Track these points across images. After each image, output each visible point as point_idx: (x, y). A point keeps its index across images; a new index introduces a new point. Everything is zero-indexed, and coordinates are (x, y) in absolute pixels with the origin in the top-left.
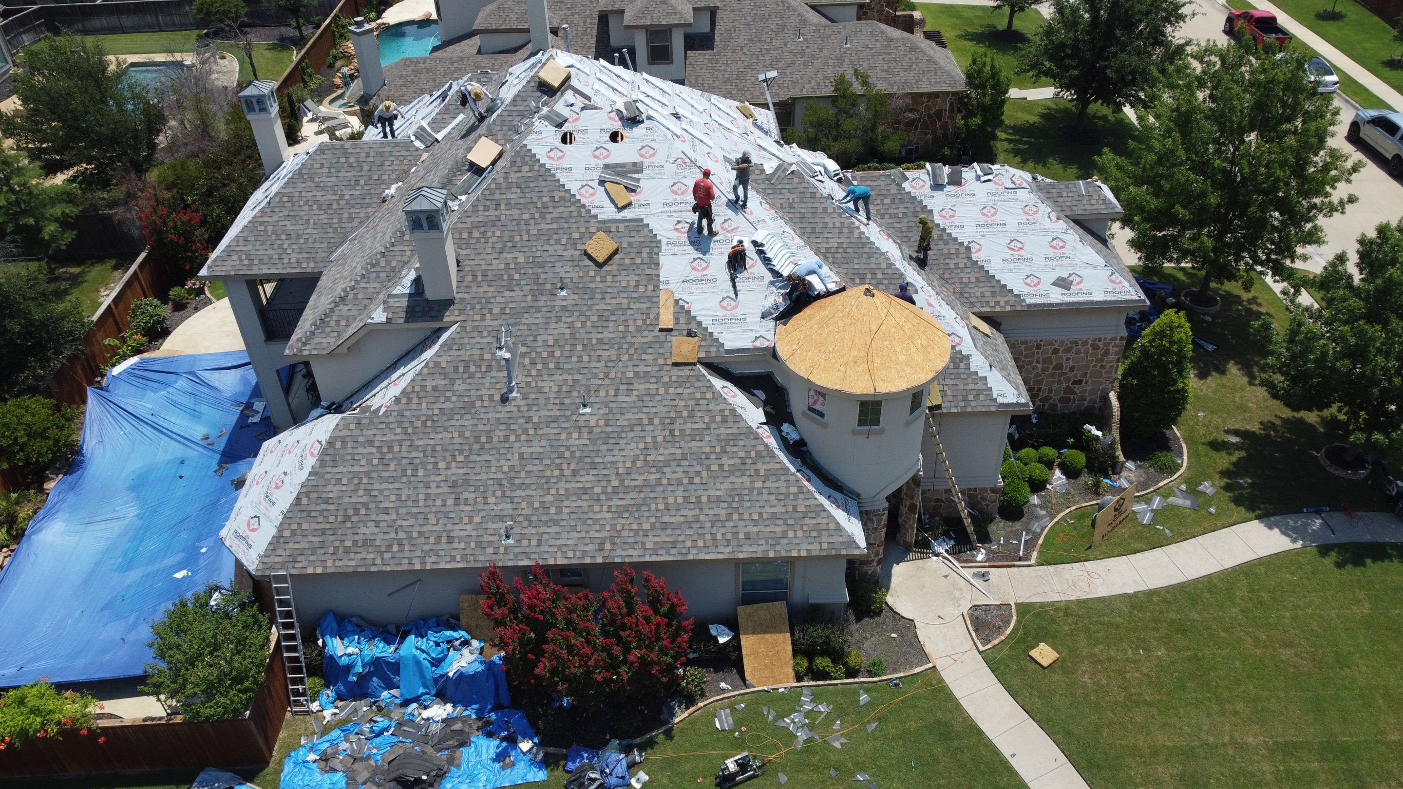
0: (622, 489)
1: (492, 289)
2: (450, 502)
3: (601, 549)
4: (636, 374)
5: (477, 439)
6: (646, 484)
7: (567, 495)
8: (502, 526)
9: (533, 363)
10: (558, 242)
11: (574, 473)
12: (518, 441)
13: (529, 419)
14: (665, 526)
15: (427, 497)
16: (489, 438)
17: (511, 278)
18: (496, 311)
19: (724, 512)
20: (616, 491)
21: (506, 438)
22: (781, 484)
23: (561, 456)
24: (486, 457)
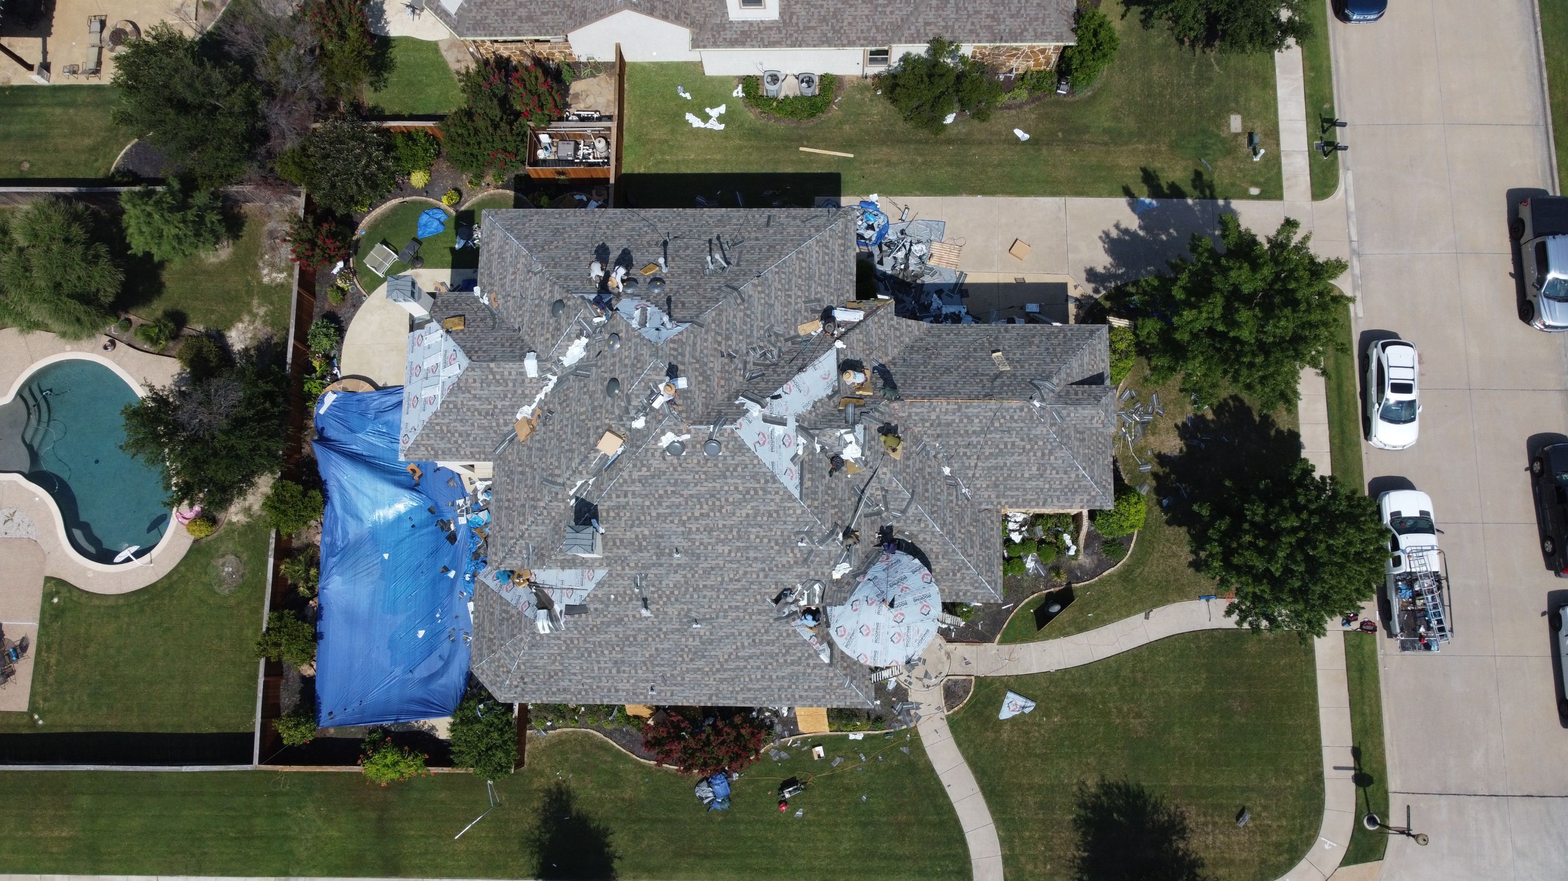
0: (722, 669)
1: (627, 552)
2: (614, 671)
3: (710, 698)
4: (730, 607)
5: (627, 639)
6: (738, 668)
7: (688, 671)
8: (649, 686)
9: (660, 597)
10: (672, 522)
11: (692, 660)
12: (654, 640)
13: (660, 630)
14: (749, 690)
15: (599, 668)
16: (635, 639)
17: (640, 544)
18: (632, 565)
19: (786, 685)
20: (718, 670)
21: (646, 639)
22: (824, 672)
23: (682, 650)
24: (633, 649)
